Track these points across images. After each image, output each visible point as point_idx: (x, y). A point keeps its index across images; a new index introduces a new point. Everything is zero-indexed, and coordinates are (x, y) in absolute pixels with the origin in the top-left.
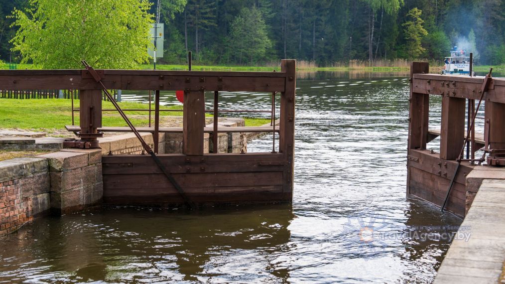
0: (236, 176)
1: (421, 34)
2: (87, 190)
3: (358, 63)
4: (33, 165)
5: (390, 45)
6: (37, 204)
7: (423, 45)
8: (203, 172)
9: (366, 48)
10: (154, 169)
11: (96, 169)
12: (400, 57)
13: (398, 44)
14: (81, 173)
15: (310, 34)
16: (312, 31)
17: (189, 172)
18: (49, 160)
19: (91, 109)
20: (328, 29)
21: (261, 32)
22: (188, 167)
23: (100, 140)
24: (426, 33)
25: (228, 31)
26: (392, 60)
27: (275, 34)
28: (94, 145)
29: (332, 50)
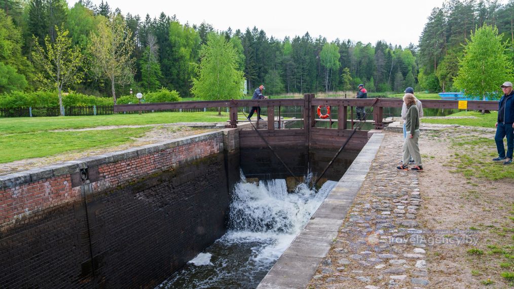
0: (287, 137)
1: (349, 80)
2: (235, 142)
3: (321, 93)
4: (218, 133)
5: (336, 85)
6: (220, 146)
7: (350, 84)
8: (275, 136)
9: (325, 86)
10: (257, 135)
11: (237, 135)
12: (340, 90)
13: (339, 84)
14: (233, 136)
15: (299, 81)
16: (300, 80)
17: (269, 136)
18: (223, 132)
19: (234, 114)
20: (308, 78)
21: (278, 81)
22: (269, 134)
23: (238, 125)
24: (351, 79)
25: (263, 81)
26: (337, 91)
27: (284, 81)
28: (236, 126)
29: (310, 88)
